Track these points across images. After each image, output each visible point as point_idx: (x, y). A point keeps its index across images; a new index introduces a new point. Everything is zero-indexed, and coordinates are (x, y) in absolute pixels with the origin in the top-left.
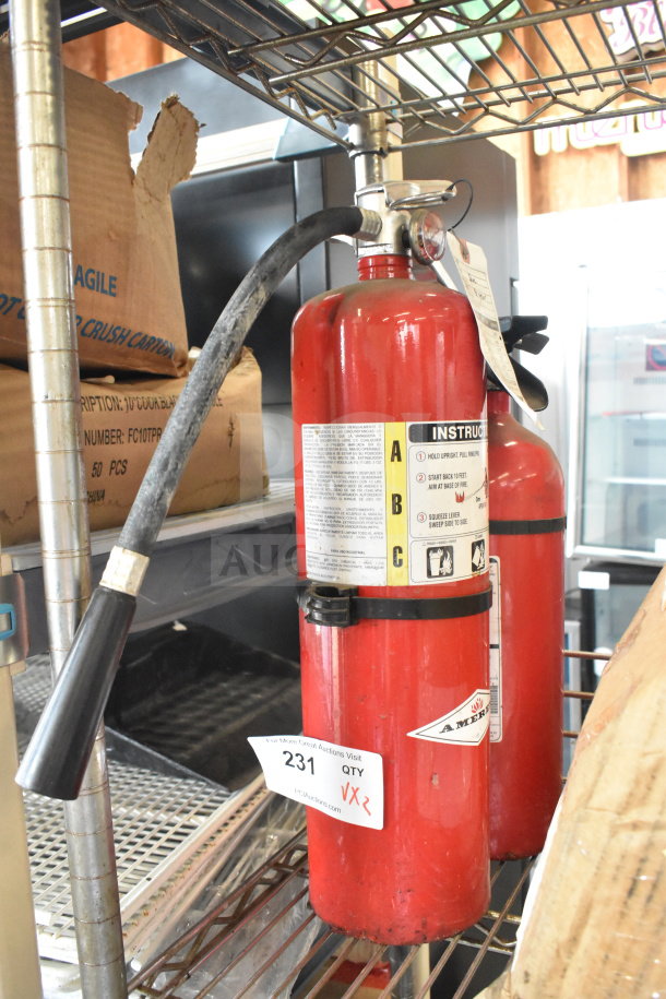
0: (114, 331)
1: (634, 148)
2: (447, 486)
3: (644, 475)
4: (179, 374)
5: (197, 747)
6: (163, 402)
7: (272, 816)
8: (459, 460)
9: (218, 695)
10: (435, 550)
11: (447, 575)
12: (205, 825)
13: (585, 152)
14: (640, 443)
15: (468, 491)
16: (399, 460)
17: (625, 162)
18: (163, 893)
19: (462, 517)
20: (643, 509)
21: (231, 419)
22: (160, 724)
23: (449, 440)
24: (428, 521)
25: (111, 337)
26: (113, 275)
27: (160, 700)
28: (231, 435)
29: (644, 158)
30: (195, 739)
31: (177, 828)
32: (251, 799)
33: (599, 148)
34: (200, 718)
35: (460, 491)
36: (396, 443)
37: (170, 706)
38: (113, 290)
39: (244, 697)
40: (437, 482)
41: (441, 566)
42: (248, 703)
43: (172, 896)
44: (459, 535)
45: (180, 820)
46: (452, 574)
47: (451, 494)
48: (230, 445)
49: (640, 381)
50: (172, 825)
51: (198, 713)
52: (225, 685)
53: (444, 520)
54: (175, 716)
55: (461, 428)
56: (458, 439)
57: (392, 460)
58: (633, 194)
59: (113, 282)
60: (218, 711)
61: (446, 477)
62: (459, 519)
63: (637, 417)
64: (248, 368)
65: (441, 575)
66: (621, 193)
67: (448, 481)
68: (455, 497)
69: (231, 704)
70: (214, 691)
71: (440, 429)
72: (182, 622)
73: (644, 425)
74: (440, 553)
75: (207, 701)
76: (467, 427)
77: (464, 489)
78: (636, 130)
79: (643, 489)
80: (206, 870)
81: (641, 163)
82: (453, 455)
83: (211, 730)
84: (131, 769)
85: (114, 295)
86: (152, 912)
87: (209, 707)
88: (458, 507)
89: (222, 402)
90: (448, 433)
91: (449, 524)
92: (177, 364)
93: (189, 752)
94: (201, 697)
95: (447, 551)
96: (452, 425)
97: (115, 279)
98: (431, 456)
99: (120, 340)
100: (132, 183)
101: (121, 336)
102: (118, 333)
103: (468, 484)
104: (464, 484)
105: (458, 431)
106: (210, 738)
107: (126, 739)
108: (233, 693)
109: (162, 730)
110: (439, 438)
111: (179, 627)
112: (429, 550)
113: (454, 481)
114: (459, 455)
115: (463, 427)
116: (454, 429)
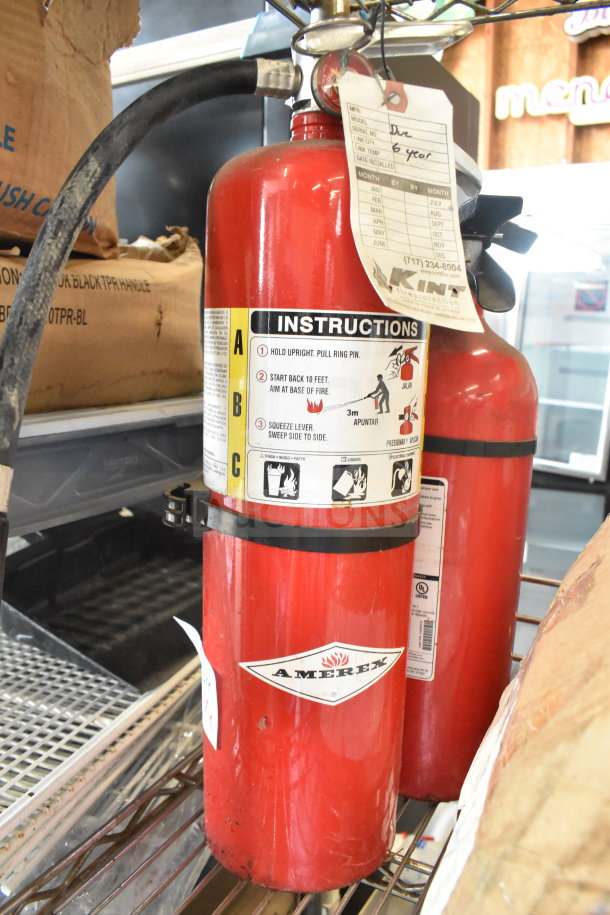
0: (12, 194)
1: (581, 118)
2: (293, 390)
3: (563, 397)
4: (106, 254)
5: (121, 637)
6: (75, 280)
7: (189, 712)
8: (316, 359)
9: (157, 581)
10: (275, 465)
11: (289, 497)
12: (110, 727)
13: (538, 119)
14: (564, 371)
15: (327, 401)
16: (241, 353)
17: (572, 131)
18: (46, 809)
19: (317, 430)
20: (561, 426)
21: (160, 307)
22: (92, 609)
23: (299, 332)
24: (267, 429)
25: (8, 199)
26: (11, 125)
27: (100, 583)
28: (159, 324)
29: (589, 127)
30: (122, 628)
31: (81, 729)
32: (165, 698)
33: (551, 116)
34: (133, 606)
35: (315, 399)
36: (239, 333)
37: (106, 590)
38: (10, 143)
39: (180, 585)
40: (281, 384)
41: (282, 485)
42: (183, 591)
43: (55, 813)
44: (310, 453)
45: (86, 720)
46: (296, 497)
47: (300, 401)
48: (159, 334)
49: (568, 318)
50: (77, 724)
51: (132, 599)
52: (165, 571)
53: (288, 432)
54: (109, 602)
55: (321, 320)
56: (315, 332)
57: (235, 353)
58: (577, 158)
59: (10, 134)
60: (150, 598)
61: (293, 379)
62: (312, 433)
63: (564, 349)
64: (190, 258)
65: (280, 496)
66: (566, 157)
67: (295, 384)
68: (306, 406)
69: (165, 591)
70: (154, 576)
71: (288, 319)
72: (130, 508)
73: (568, 355)
74: (281, 470)
75: (143, 588)
76: (332, 320)
77: (323, 397)
78: (584, 102)
79: (562, 409)
80: (106, 776)
81: (585, 131)
82: (308, 353)
83: (140, 619)
84: (59, 662)
85: (11, 149)
86: (28, 832)
87: (144, 593)
88: (312, 418)
89: (150, 288)
90: (299, 325)
91: (297, 437)
92: (103, 244)
93: (111, 643)
94: (139, 582)
95: (292, 470)
96: (305, 314)
97: (13, 131)
98: (275, 352)
99: (22, 205)
100: (42, 24)
101: (22, 199)
102: (18, 195)
103: (329, 391)
104: (324, 391)
105: (316, 324)
106: (136, 629)
107: (42, 630)
108: (171, 580)
109: (92, 616)
110: (287, 330)
111: (126, 513)
112: (267, 464)
113: (305, 384)
114: (315, 353)
115: (326, 319)
116: (311, 320)
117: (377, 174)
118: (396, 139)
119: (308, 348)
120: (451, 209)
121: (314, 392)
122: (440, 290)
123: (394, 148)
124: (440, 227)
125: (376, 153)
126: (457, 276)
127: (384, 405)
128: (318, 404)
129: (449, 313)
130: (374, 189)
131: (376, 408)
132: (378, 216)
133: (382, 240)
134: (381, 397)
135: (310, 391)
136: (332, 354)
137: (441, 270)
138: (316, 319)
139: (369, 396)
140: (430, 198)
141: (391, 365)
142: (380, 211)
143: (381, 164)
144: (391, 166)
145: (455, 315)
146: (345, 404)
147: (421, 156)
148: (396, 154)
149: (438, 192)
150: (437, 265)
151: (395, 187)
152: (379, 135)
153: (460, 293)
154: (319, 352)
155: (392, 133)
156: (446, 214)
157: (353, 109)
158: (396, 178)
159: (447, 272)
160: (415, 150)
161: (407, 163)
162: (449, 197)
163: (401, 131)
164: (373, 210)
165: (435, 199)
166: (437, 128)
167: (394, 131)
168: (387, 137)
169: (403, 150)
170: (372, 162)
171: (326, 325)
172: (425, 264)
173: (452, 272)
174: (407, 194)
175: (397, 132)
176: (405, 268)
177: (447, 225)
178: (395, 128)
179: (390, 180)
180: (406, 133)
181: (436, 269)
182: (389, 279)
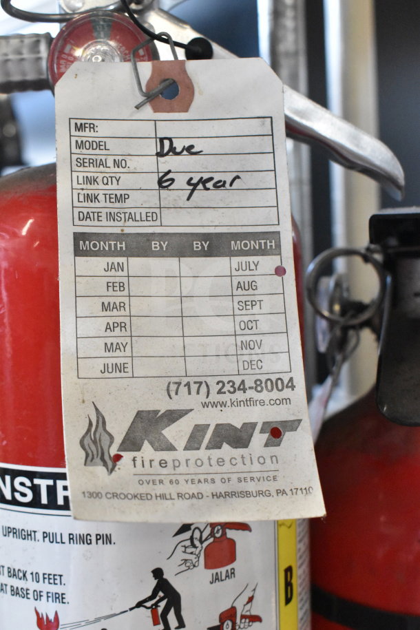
2: (15, 592)
8: (42, 546)
23: (14, 502)
35: (47, 609)
47: (26, 610)
55: (44, 484)
56: (35, 503)
61: (12, 573)
67: (16, 583)
68: (34, 618)
77: (58, 607)
82: (28, 535)
90: (14, 490)
96: (20, 473)
104: (59, 598)
105: (35, 489)
113: (31, 585)
114: (39, 536)
115: (51, 482)
116: (28, 483)
117: (120, 237)
118: (169, 162)
119: (29, 528)
120: (280, 271)
121: (44, 599)
122: (238, 437)
123: (160, 182)
124: (256, 309)
125: (121, 198)
126: (288, 400)
127: (171, 617)
128: (52, 617)
129: (251, 487)
130: (110, 267)
131: (156, 623)
132: (116, 316)
133: (119, 361)
134: (163, 604)
135: (38, 596)
136: (66, 539)
137: (250, 394)
138: (36, 481)
139: (140, 605)
140: (236, 260)
141: (180, 549)
142: (122, 306)
143: (131, 217)
144: (152, 216)
145: (263, 486)
146: (98, 620)
147: (219, 185)
148: (164, 193)
149: (252, 244)
150: (242, 387)
151: (161, 254)
152: (133, 163)
153: (288, 436)
154: (45, 535)
155: (160, 154)
156: (267, 284)
157: (79, 128)
158: (162, 236)
159: (265, 395)
160: (206, 176)
161: (188, 204)
162: (277, 250)
163: (179, 146)
164: (105, 307)
165: (244, 259)
166: (255, 127)
167: (166, 148)
168: (150, 163)
169: (181, 181)
170: (111, 217)
171: (52, 491)
172: (214, 388)
173: (275, 395)
174: (186, 261)
175: (172, 150)
176: (163, 405)
177: (268, 304)
178: (167, 143)
179: (149, 241)
180: (189, 149)
181: (239, 395)
182: (118, 440)
